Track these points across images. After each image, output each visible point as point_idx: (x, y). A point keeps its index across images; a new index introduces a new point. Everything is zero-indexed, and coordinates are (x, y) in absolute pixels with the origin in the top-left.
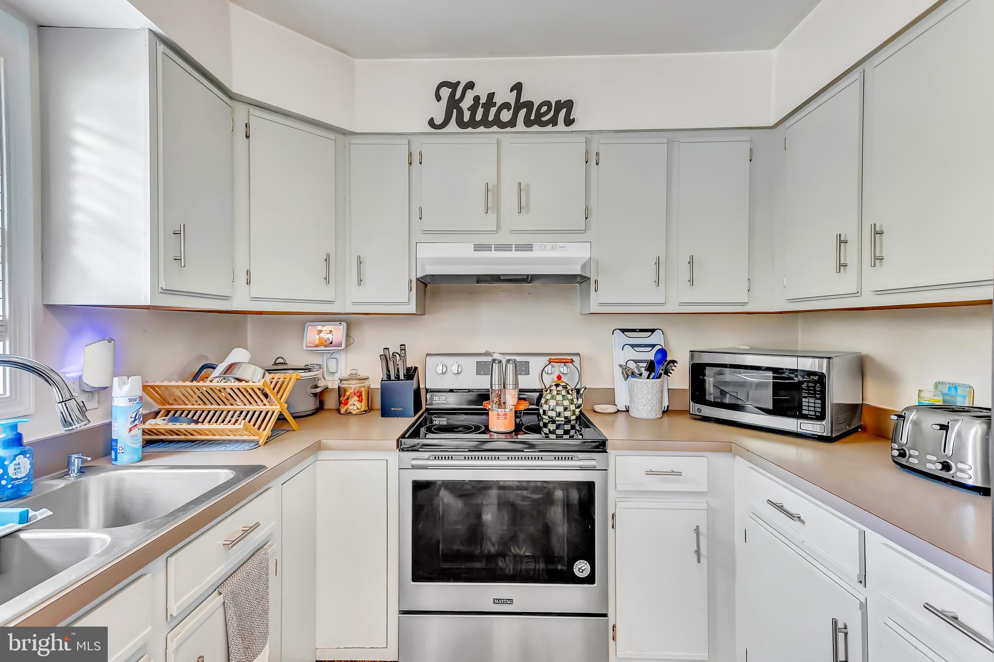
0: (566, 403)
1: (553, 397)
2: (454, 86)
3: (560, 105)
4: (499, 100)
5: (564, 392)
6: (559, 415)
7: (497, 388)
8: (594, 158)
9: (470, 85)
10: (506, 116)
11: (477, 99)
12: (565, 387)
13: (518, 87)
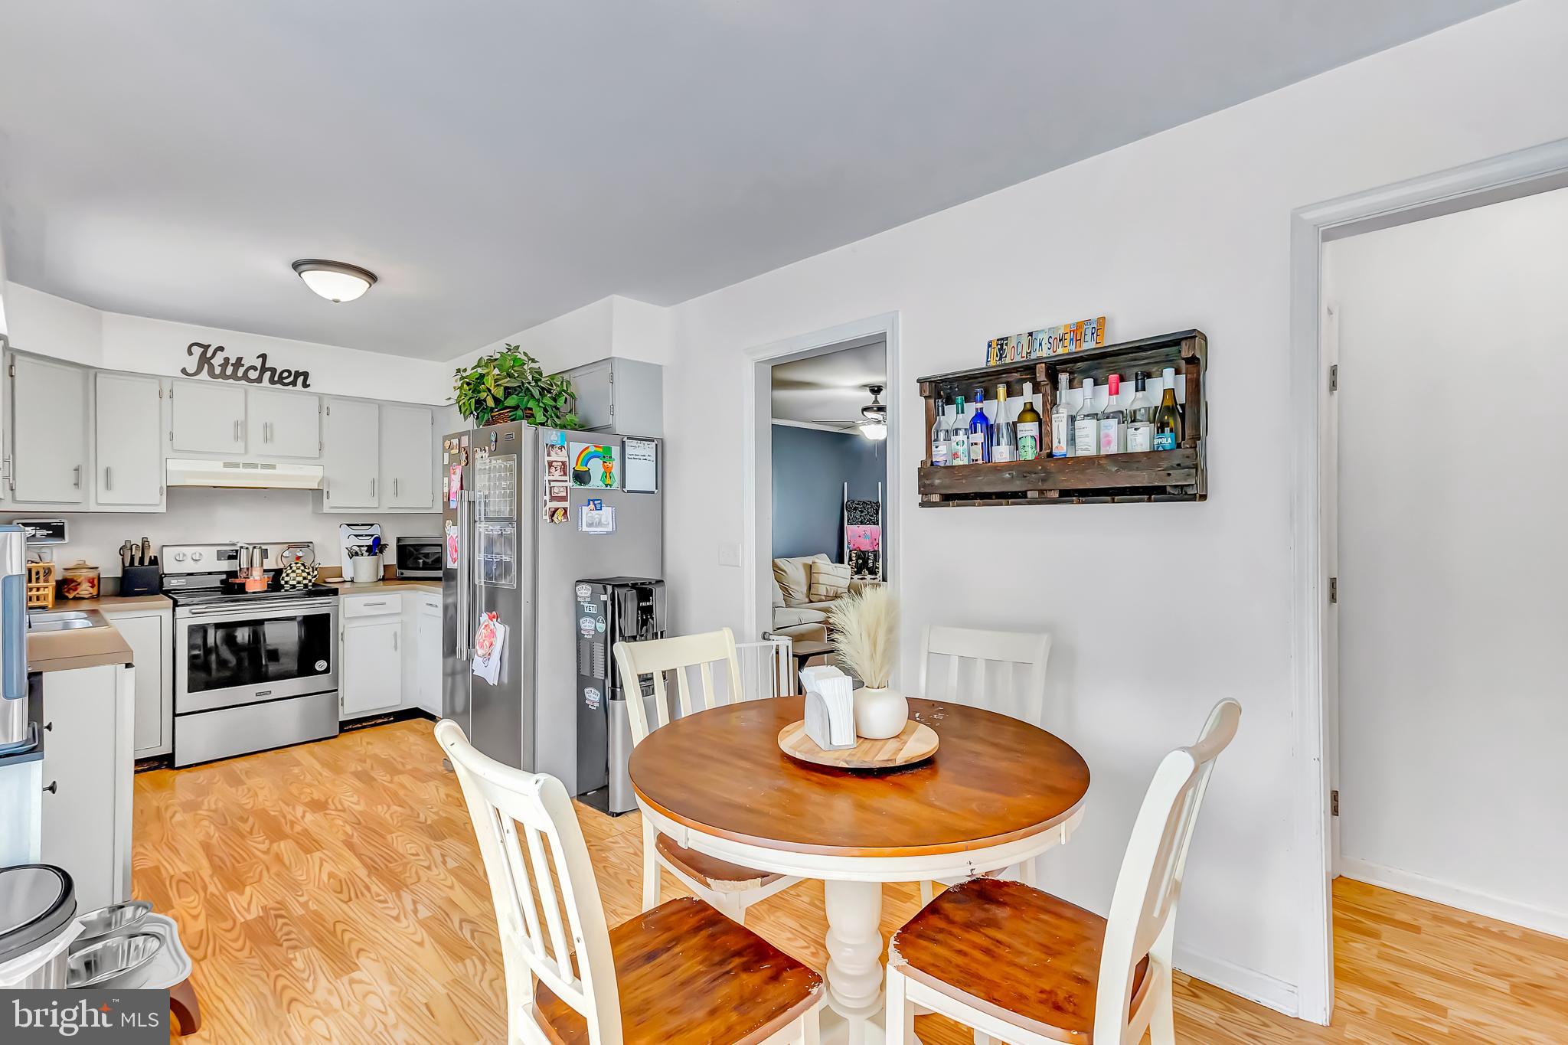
0: (304, 574)
1: (294, 572)
2: (206, 347)
3: (298, 374)
4: (247, 363)
5: (302, 568)
6: (299, 583)
7: (245, 566)
8: (325, 411)
9: (221, 349)
10: (253, 375)
11: (227, 360)
12: (303, 564)
13: (264, 357)
